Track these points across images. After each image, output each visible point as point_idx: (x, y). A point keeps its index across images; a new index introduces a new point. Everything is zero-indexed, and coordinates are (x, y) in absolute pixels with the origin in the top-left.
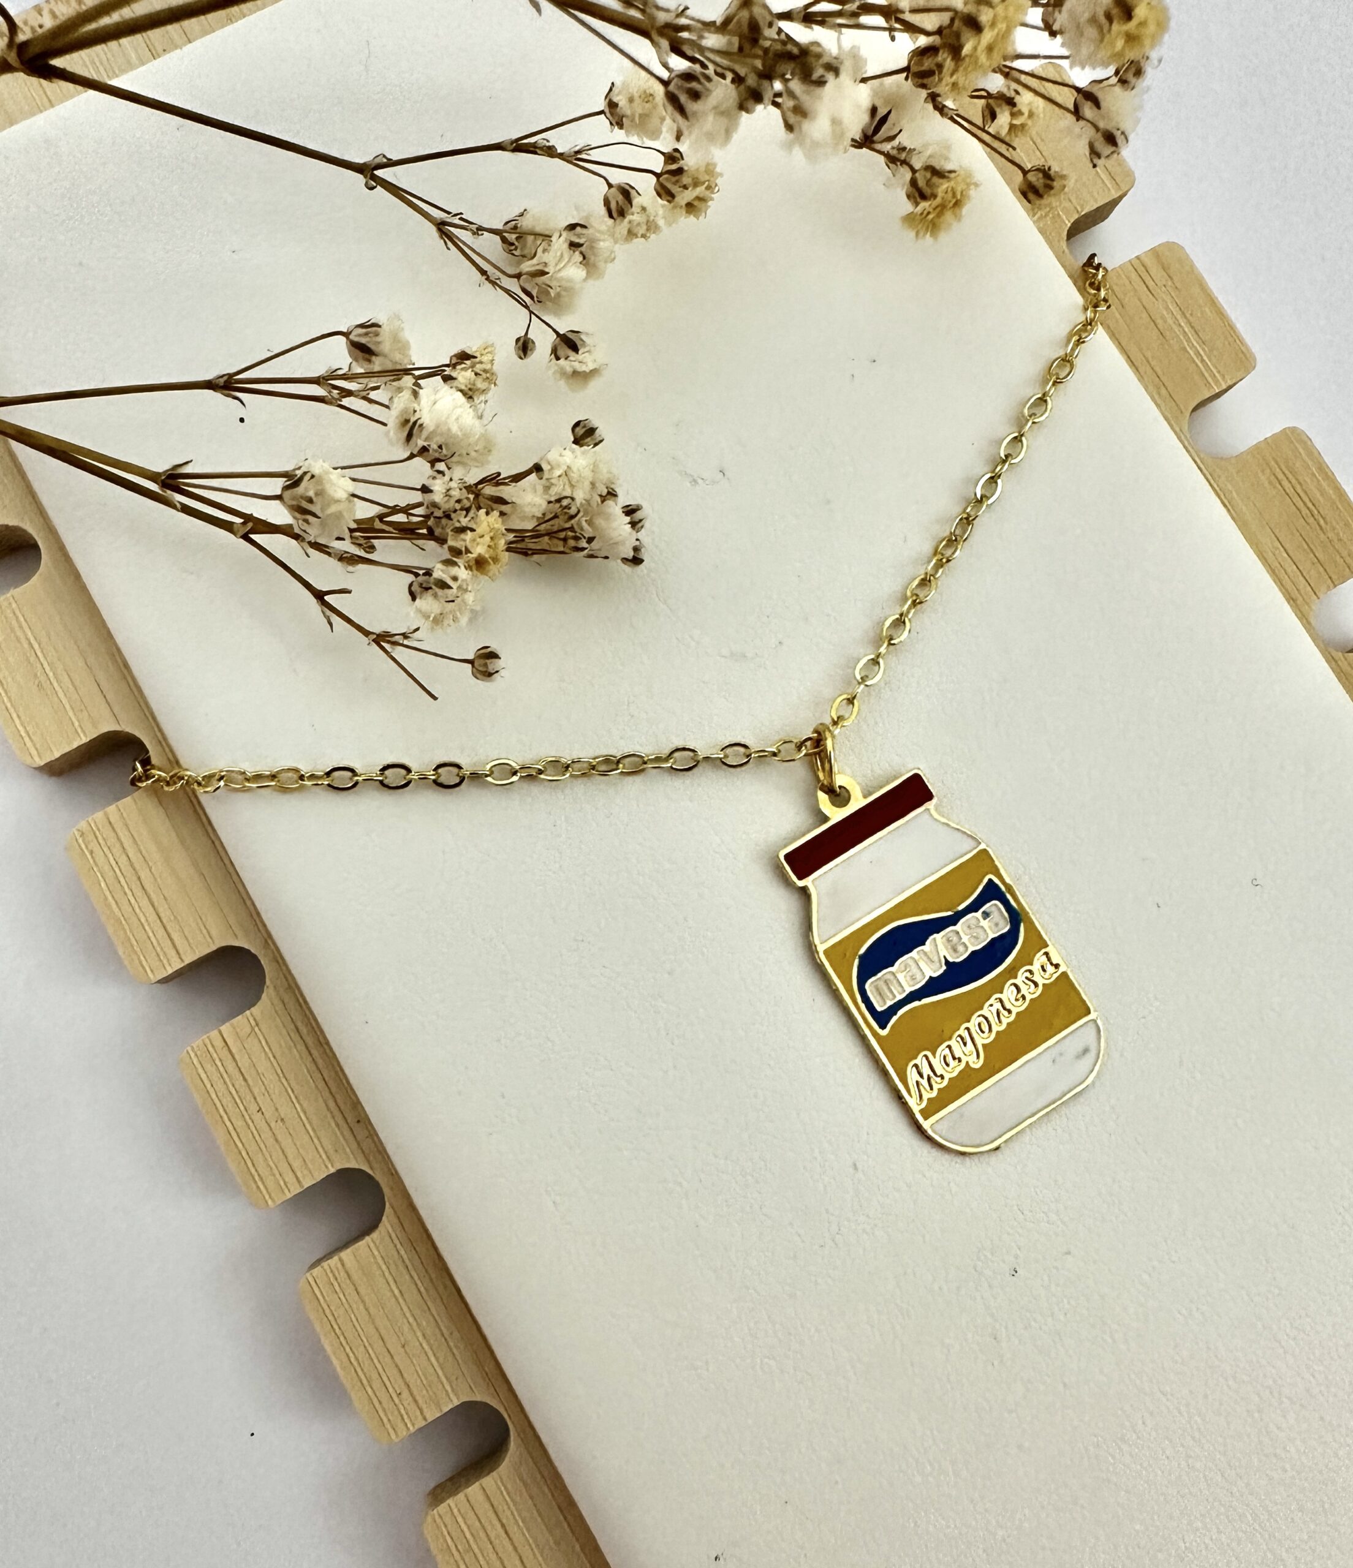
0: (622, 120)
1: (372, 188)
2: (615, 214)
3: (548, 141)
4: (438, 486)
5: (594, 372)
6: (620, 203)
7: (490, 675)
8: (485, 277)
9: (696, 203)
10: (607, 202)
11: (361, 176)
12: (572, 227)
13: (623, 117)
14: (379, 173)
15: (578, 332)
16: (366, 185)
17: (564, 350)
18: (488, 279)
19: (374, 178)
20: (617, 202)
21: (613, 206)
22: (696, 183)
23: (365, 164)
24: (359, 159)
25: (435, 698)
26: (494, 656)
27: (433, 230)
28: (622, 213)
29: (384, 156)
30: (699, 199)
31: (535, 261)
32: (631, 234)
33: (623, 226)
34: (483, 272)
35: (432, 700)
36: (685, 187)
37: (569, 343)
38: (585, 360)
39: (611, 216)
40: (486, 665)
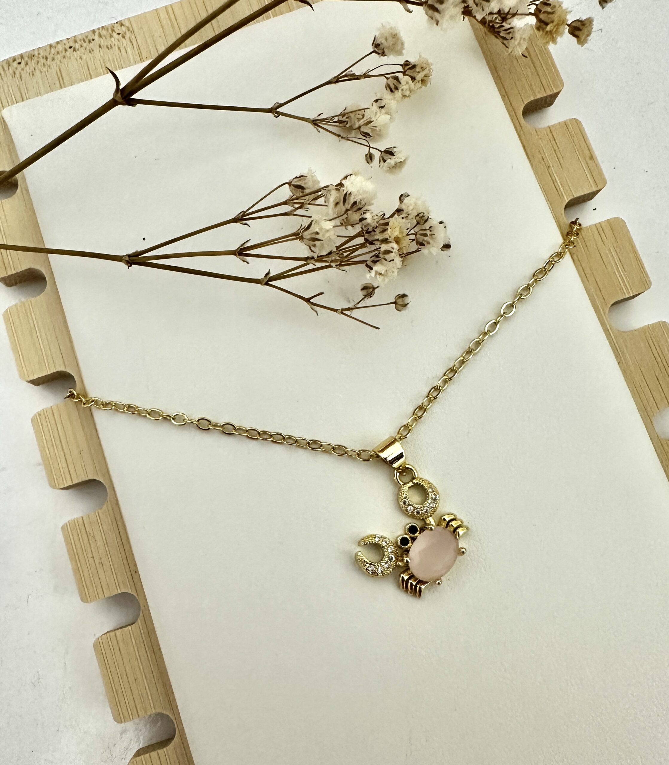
0: (384, 51)
1: (277, 117)
2: (393, 90)
3: (352, 71)
4: (368, 216)
5: (405, 160)
6: (395, 84)
7: (405, 305)
8: (340, 137)
9: (425, 78)
10: (388, 87)
11: (271, 114)
12: (376, 101)
13: (384, 48)
14: (278, 110)
15: (391, 148)
16: (275, 116)
17: (387, 156)
18: (342, 138)
19: (277, 112)
20: (394, 84)
21: (392, 86)
22: (423, 69)
23: (271, 108)
24: (269, 107)
25: (378, 328)
26: (404, 296)
27: (310, 126)
28: (397, 88)
29: (278, 103)
30: (425, 76)
31: (365, 119)
32: (404, 96)
33: (398, 94)
34: (339, 136)
35: (377, 330)
36: (419, 72)
37: (389, 152)
38: (399, 157)
39: (392, 91)
40: (403, 301)
